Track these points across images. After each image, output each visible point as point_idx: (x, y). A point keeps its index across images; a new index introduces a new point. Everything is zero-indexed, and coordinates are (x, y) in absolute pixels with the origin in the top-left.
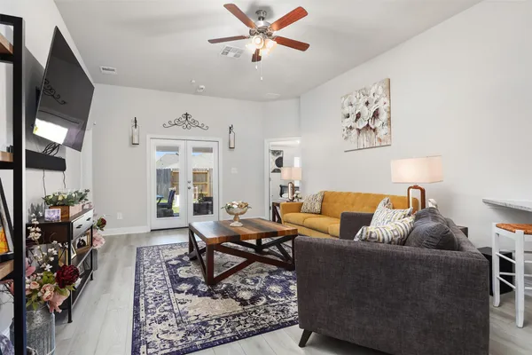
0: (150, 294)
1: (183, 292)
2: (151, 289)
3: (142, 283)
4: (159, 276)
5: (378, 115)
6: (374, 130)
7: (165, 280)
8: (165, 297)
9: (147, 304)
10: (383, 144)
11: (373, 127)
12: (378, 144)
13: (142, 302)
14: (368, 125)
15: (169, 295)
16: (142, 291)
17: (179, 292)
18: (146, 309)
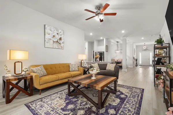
0: (136, 99)
1: (125, 95)
2: (134, 101)
3: (137, 106)
4: (128, 106)
5: (61, 39)
6: (60, 43)
7: (127, 102)
8: (131, 96)
9: (138, 97)
10: (62, 48)
11: (59, 42)
12: (61, 48)
13: (139, 98)
14: (57, 41)
15: (130, 96)
16: (138, 102)
17: (126, 95)
18: (139, 95)
